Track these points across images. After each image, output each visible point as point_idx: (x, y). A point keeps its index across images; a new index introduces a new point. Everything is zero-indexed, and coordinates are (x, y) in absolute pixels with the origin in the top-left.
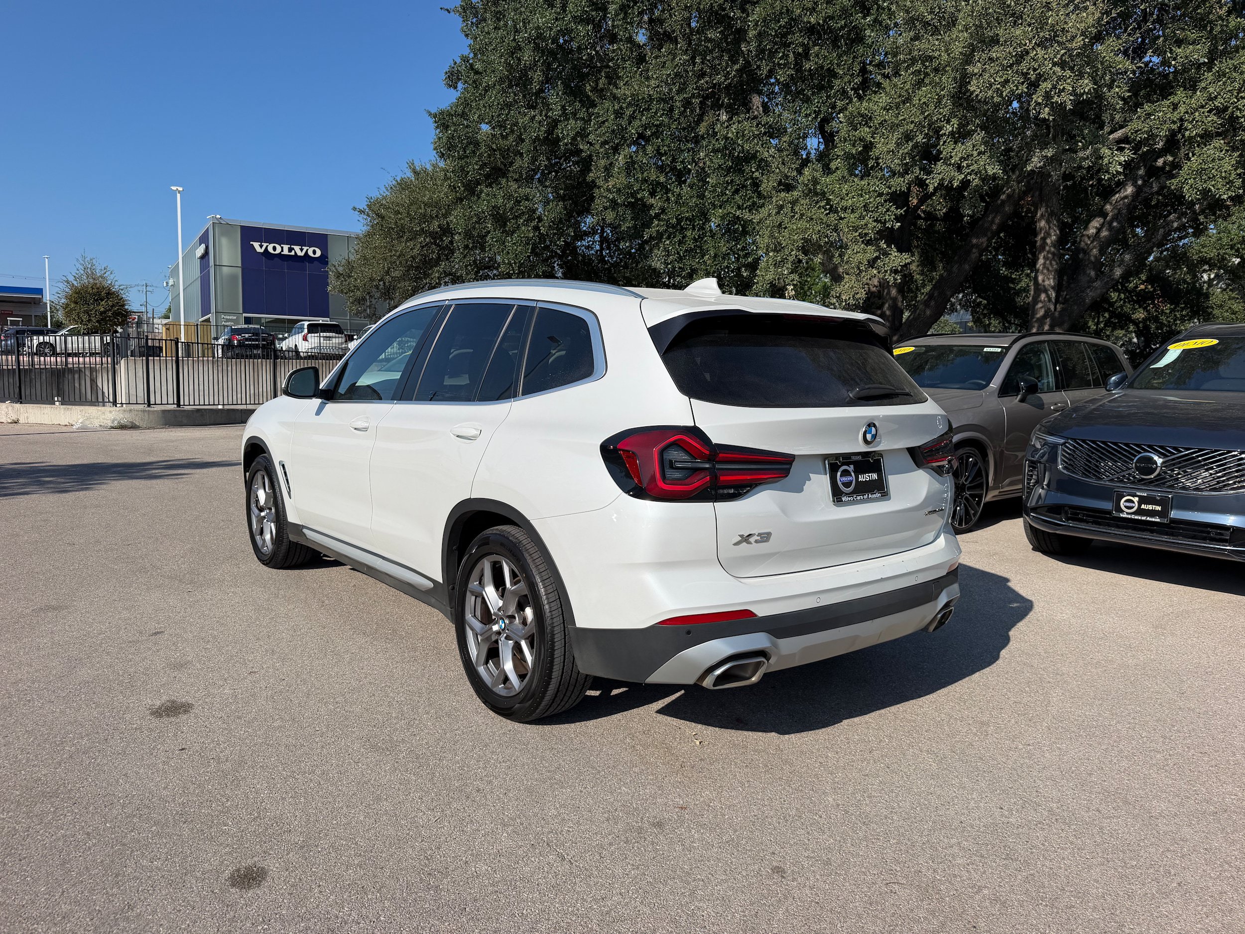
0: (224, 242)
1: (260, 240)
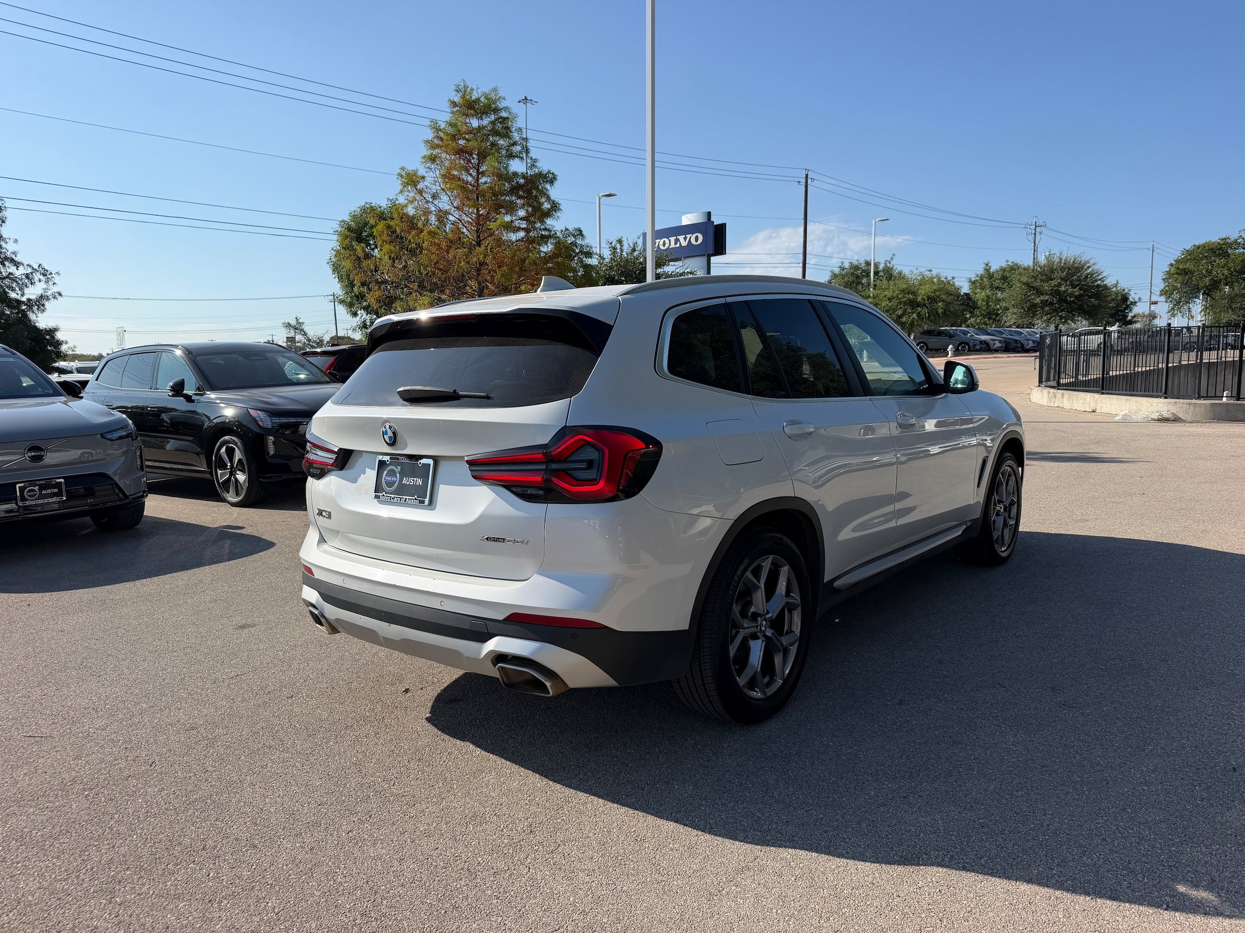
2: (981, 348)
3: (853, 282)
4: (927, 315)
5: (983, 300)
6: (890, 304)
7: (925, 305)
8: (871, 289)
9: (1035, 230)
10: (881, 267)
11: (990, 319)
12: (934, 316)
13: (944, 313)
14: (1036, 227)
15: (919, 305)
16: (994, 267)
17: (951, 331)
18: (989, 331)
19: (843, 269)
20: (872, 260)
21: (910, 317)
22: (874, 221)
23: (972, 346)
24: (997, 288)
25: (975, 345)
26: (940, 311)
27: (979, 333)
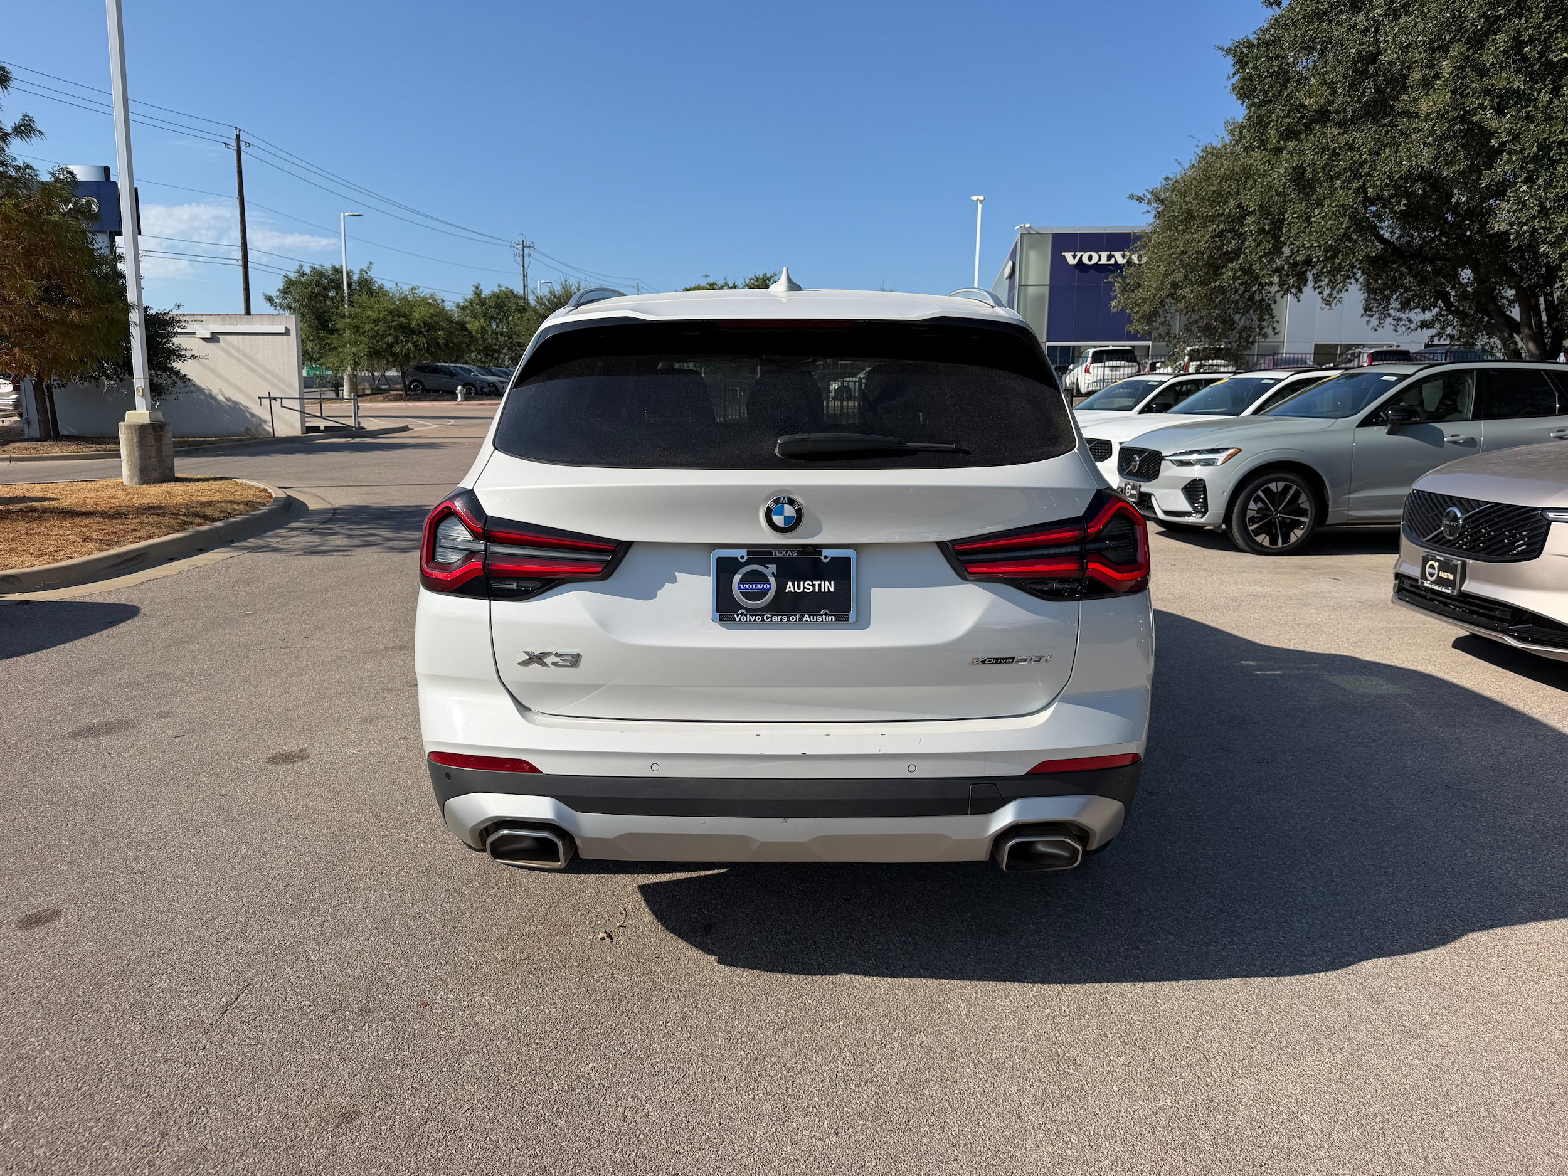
0: (1033, 255)
1: (1074, 250)
2: (490, 391)
3: (319, 294)
4: (426, 346)
5: (477, 331)
6: (376, 328)
7: (421, 333)
8: (346, 306)
9: (523, 250)
10: (355, 278)
11: (486, 355)
12: (434, 348)
13: (446, 345)
14: (524, 247)
15: (413, 332)
16: (486, 292)
17: (452, 369)
18: (493, 371)
19: (303, 274)
20: (344, 266)
21: (404, 346)
22: (342, 214)
23: (479, 389)
24: (492, 318)
25: (482, 388)
26: (441, 342)
27: (483, 372)
